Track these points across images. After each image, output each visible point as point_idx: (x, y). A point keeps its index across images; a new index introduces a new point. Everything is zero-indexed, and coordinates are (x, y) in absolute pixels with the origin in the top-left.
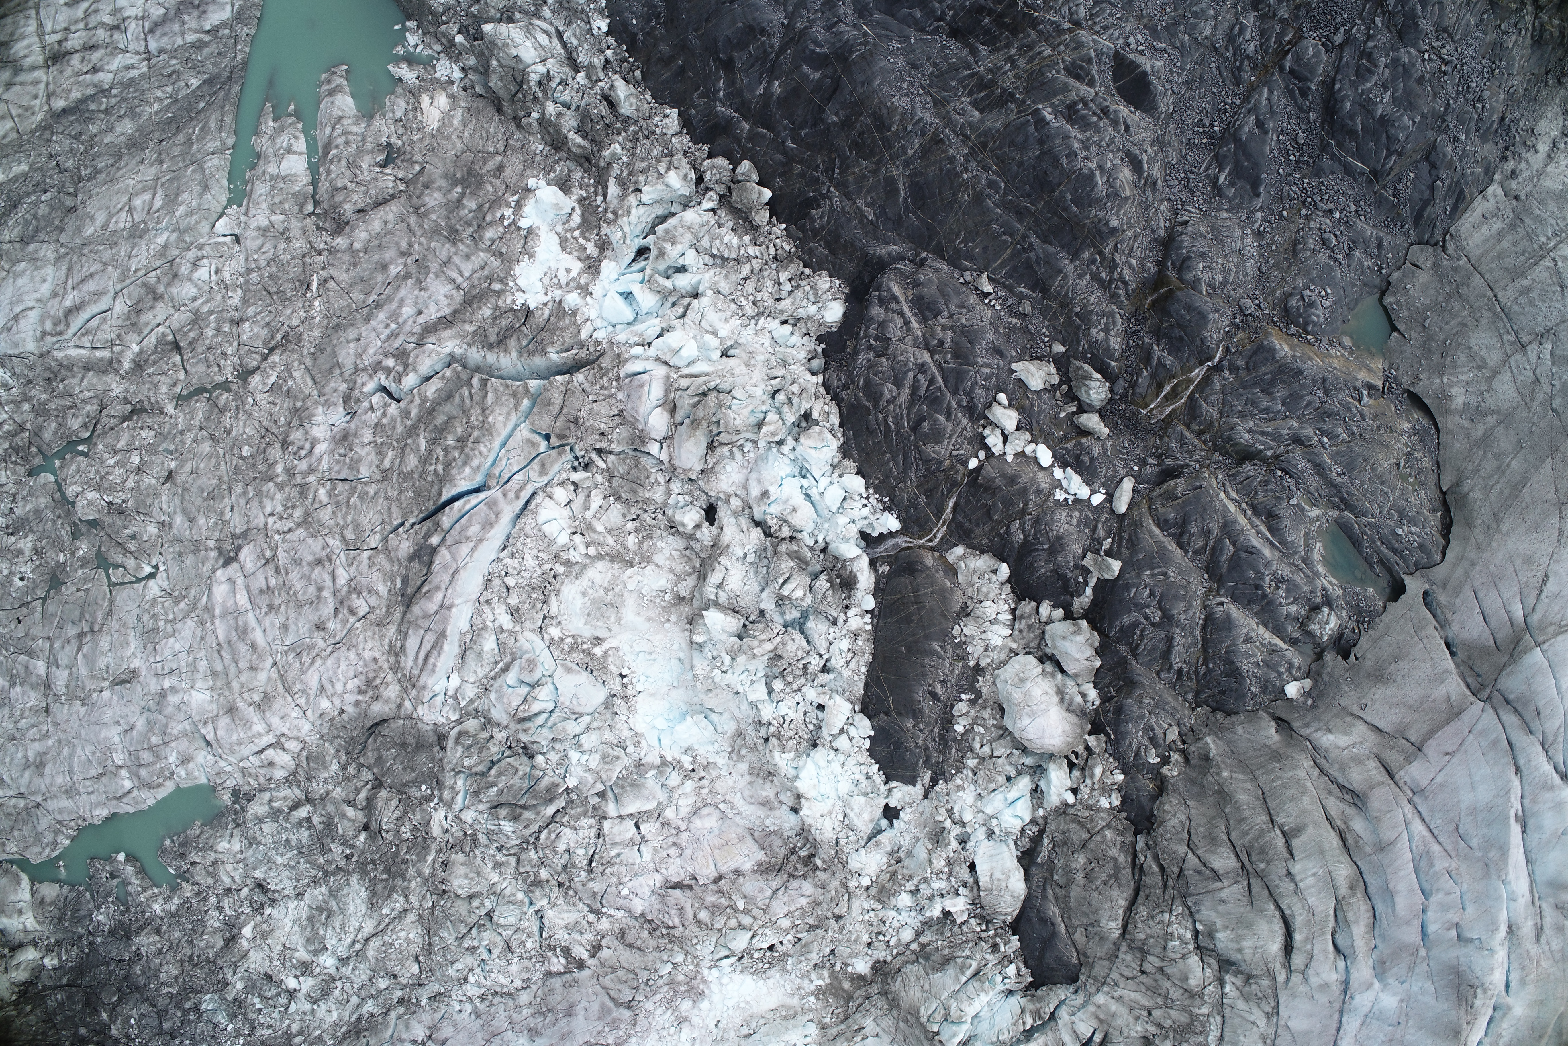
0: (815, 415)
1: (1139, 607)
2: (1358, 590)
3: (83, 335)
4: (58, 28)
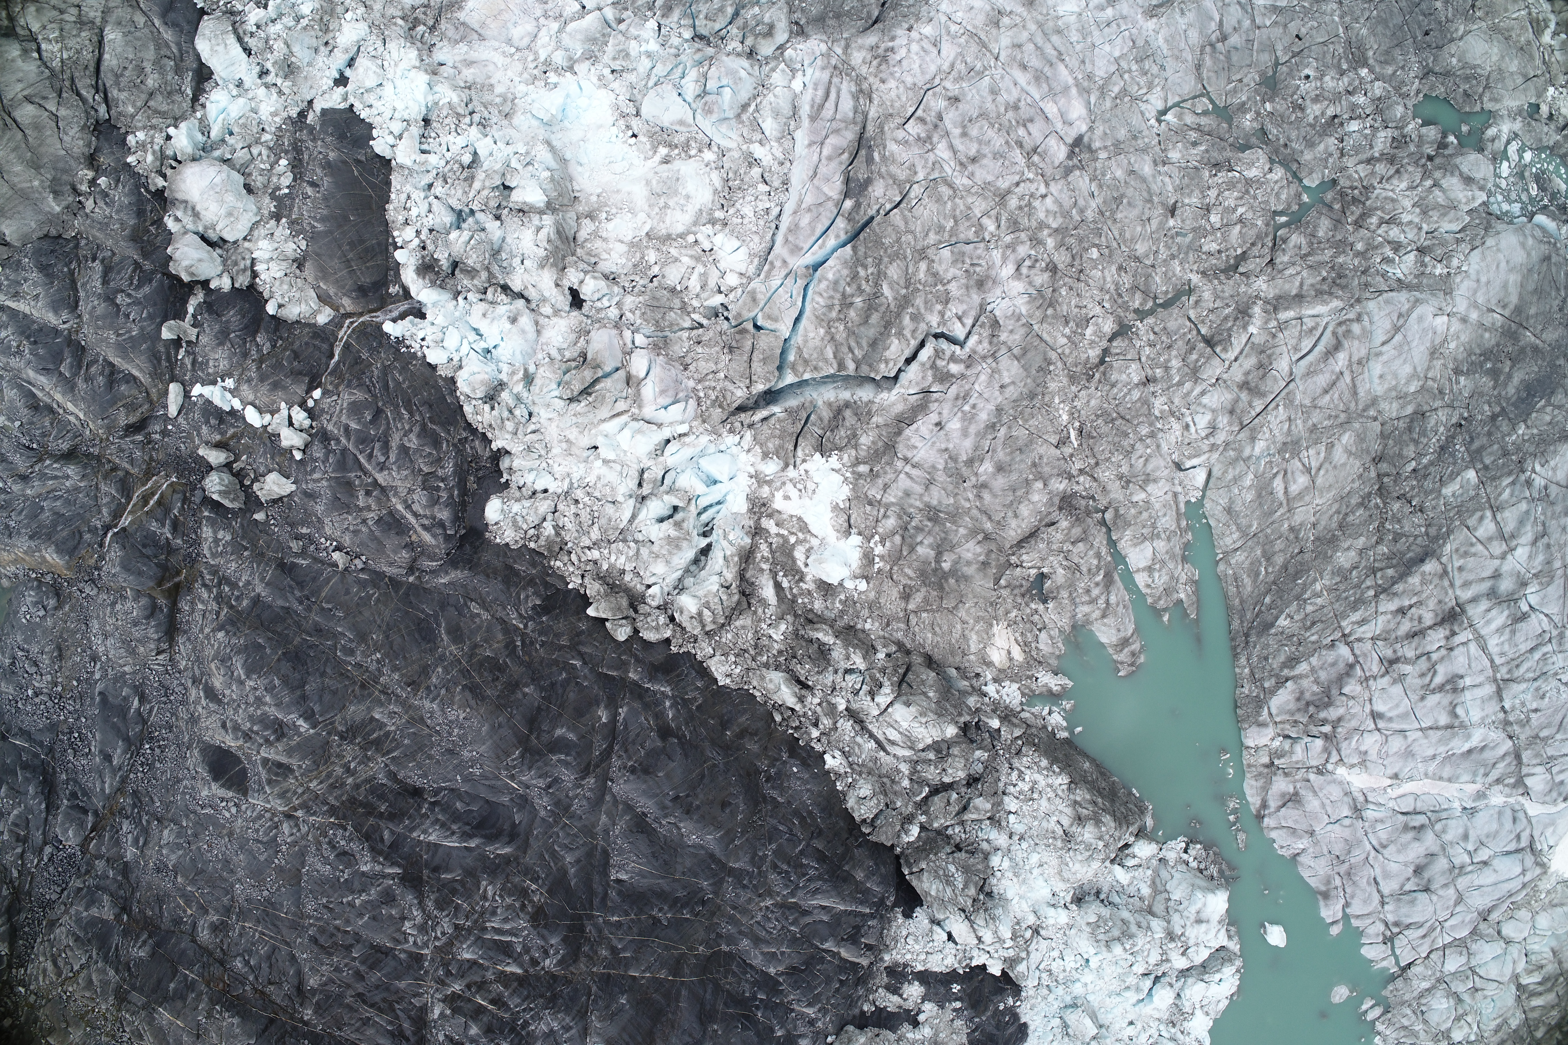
1: (137, 303)
3: (1315, 329)
4: (1462, 649)
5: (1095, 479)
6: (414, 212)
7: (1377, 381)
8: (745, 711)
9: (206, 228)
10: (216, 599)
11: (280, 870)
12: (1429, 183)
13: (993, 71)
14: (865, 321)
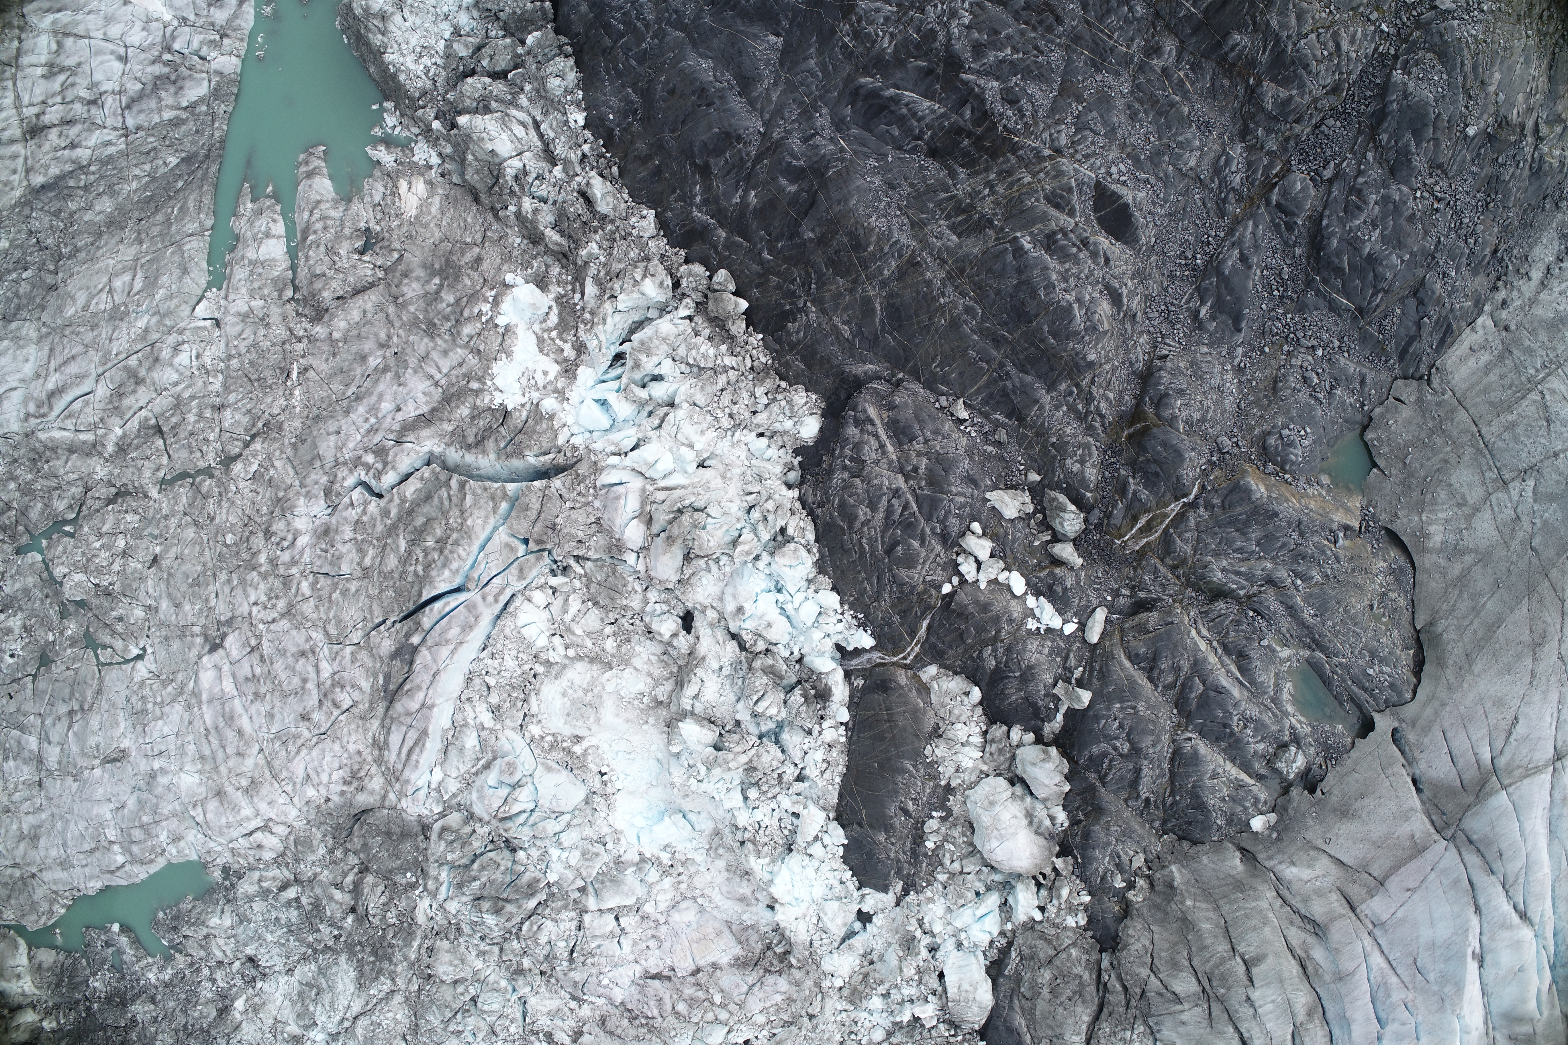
0: (790, 531)
1: (1109, 738)
2: (1327, 727)
3: (67, 417)
4: (35, 101)
5: (290, 330)
6: (819, 756)
8: (640, 182)
9: (1022, 799)
10: (1093, 399)
11: (1079, 99)
13: (266, 736)
14: (429, 521)
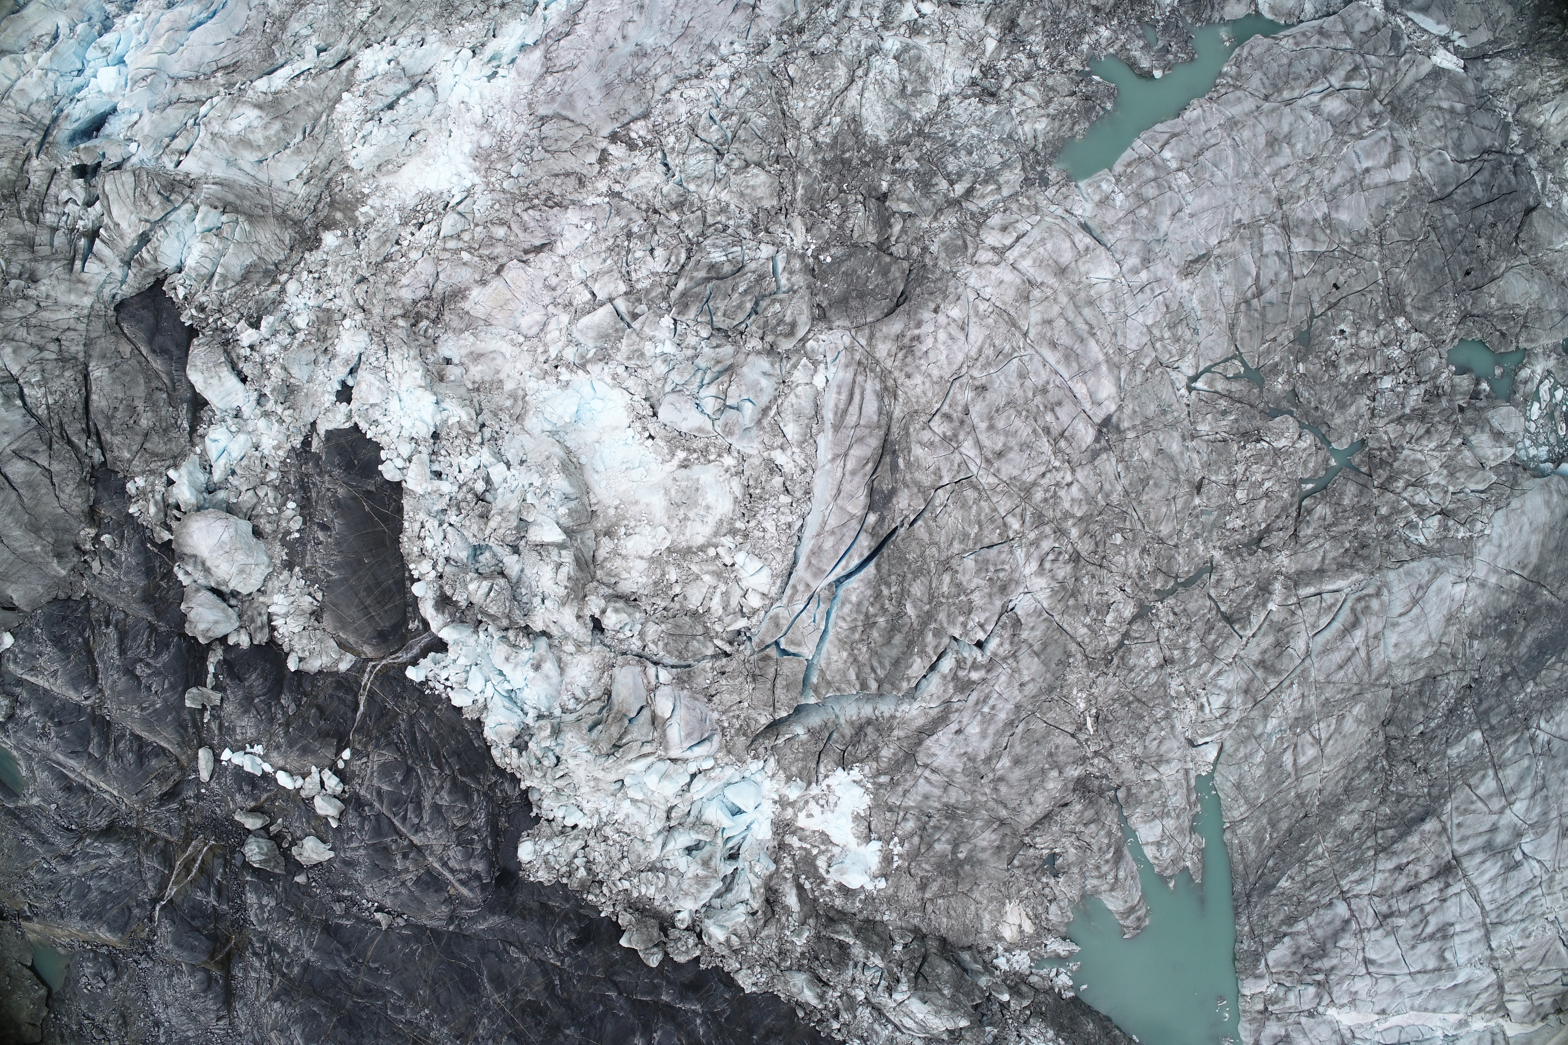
0: (515, 752)
1: (157, 673)
3: (1333, 605)
4: (1454, 900)
5: (1109, 761)
6: (429, 544)
7: (1391, 649)
8: (770, 1012)
9: (218, 583)
10: (268, 967)
12: (1458, 441)
13: (1022, 352)
14: (888, 642)
